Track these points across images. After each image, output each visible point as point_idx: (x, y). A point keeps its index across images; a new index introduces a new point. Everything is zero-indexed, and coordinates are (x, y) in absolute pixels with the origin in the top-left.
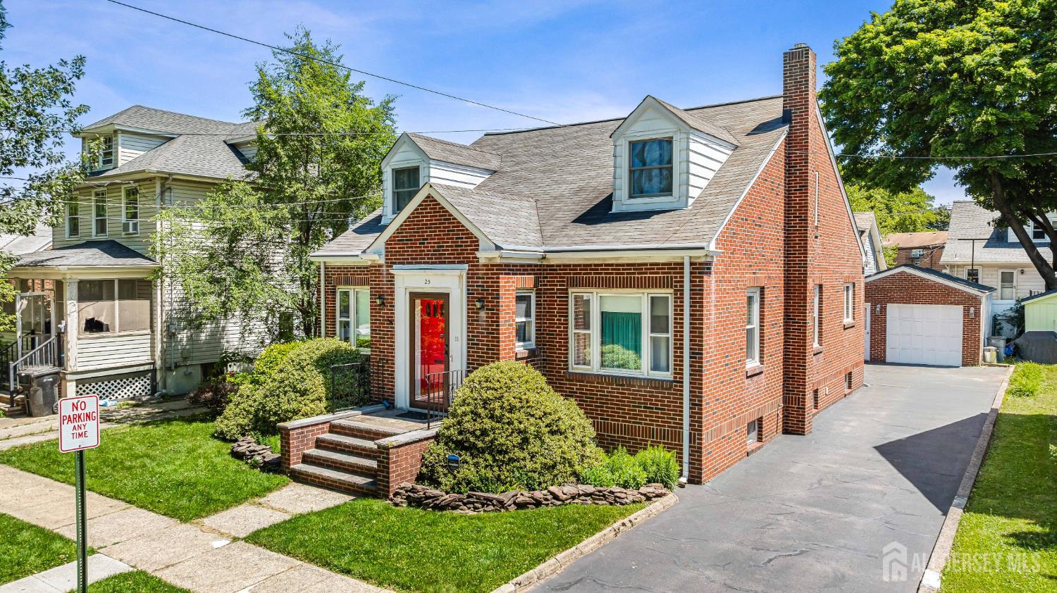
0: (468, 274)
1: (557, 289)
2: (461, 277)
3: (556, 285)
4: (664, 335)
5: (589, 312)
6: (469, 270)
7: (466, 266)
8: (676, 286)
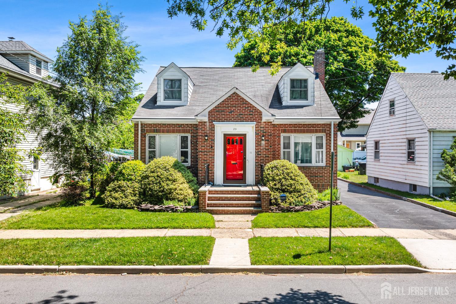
0: (256, 126)
1: (277, 134)
2: (253, 127)
3: (277, 132)
4: (322, 150)
5: (290, 143)
6: (256, 124)
7: (255, 123)
8: (327, 132)
